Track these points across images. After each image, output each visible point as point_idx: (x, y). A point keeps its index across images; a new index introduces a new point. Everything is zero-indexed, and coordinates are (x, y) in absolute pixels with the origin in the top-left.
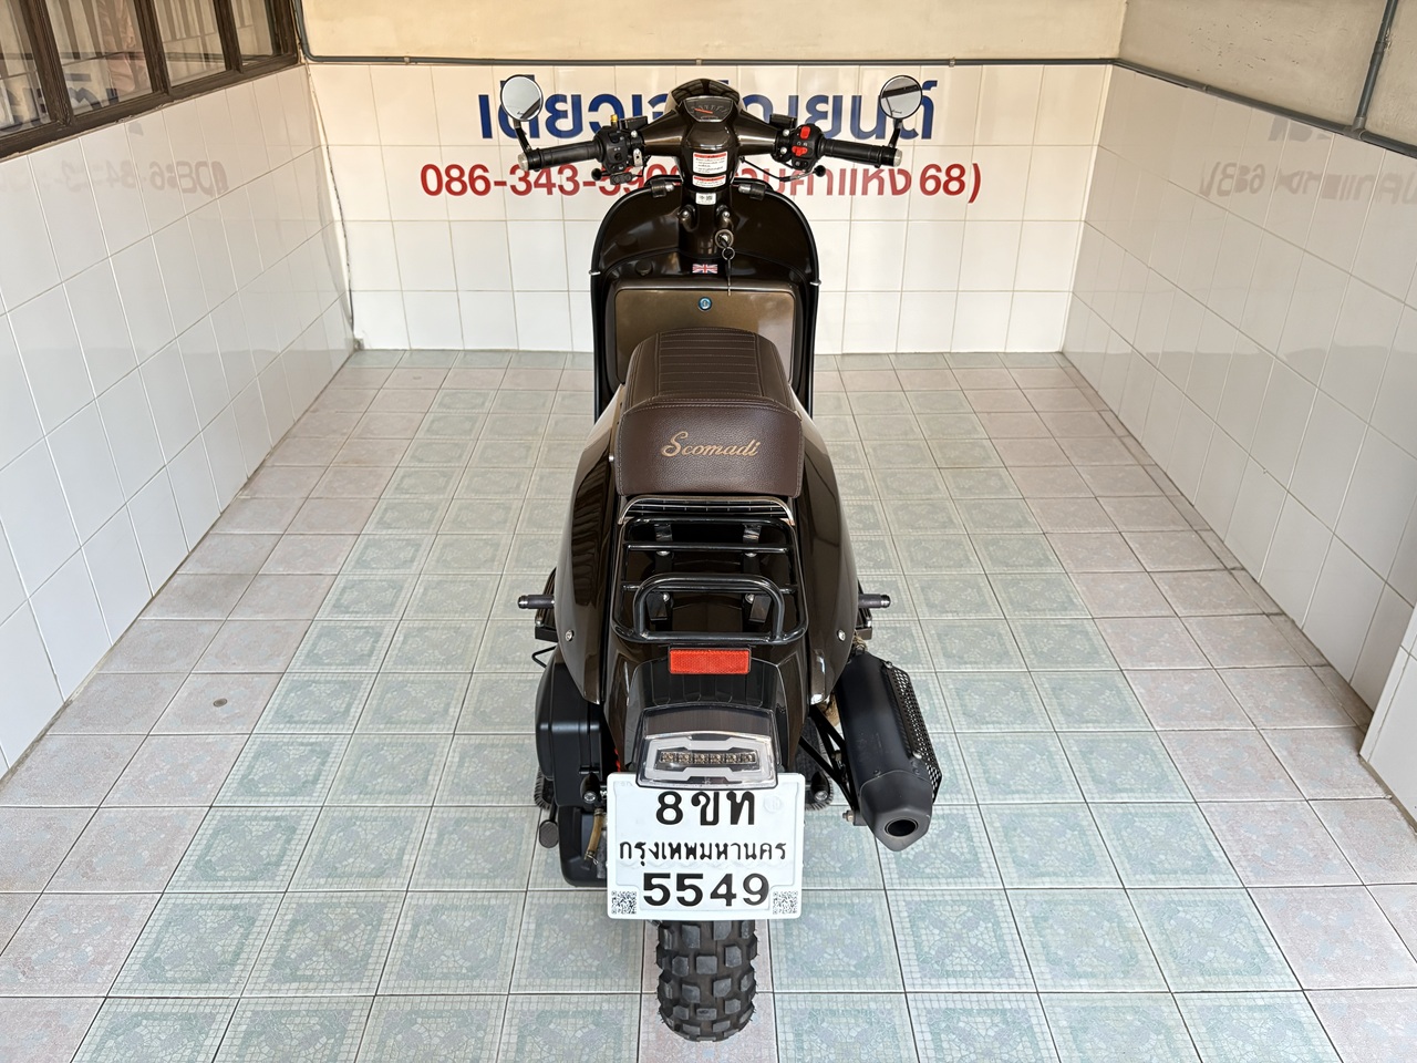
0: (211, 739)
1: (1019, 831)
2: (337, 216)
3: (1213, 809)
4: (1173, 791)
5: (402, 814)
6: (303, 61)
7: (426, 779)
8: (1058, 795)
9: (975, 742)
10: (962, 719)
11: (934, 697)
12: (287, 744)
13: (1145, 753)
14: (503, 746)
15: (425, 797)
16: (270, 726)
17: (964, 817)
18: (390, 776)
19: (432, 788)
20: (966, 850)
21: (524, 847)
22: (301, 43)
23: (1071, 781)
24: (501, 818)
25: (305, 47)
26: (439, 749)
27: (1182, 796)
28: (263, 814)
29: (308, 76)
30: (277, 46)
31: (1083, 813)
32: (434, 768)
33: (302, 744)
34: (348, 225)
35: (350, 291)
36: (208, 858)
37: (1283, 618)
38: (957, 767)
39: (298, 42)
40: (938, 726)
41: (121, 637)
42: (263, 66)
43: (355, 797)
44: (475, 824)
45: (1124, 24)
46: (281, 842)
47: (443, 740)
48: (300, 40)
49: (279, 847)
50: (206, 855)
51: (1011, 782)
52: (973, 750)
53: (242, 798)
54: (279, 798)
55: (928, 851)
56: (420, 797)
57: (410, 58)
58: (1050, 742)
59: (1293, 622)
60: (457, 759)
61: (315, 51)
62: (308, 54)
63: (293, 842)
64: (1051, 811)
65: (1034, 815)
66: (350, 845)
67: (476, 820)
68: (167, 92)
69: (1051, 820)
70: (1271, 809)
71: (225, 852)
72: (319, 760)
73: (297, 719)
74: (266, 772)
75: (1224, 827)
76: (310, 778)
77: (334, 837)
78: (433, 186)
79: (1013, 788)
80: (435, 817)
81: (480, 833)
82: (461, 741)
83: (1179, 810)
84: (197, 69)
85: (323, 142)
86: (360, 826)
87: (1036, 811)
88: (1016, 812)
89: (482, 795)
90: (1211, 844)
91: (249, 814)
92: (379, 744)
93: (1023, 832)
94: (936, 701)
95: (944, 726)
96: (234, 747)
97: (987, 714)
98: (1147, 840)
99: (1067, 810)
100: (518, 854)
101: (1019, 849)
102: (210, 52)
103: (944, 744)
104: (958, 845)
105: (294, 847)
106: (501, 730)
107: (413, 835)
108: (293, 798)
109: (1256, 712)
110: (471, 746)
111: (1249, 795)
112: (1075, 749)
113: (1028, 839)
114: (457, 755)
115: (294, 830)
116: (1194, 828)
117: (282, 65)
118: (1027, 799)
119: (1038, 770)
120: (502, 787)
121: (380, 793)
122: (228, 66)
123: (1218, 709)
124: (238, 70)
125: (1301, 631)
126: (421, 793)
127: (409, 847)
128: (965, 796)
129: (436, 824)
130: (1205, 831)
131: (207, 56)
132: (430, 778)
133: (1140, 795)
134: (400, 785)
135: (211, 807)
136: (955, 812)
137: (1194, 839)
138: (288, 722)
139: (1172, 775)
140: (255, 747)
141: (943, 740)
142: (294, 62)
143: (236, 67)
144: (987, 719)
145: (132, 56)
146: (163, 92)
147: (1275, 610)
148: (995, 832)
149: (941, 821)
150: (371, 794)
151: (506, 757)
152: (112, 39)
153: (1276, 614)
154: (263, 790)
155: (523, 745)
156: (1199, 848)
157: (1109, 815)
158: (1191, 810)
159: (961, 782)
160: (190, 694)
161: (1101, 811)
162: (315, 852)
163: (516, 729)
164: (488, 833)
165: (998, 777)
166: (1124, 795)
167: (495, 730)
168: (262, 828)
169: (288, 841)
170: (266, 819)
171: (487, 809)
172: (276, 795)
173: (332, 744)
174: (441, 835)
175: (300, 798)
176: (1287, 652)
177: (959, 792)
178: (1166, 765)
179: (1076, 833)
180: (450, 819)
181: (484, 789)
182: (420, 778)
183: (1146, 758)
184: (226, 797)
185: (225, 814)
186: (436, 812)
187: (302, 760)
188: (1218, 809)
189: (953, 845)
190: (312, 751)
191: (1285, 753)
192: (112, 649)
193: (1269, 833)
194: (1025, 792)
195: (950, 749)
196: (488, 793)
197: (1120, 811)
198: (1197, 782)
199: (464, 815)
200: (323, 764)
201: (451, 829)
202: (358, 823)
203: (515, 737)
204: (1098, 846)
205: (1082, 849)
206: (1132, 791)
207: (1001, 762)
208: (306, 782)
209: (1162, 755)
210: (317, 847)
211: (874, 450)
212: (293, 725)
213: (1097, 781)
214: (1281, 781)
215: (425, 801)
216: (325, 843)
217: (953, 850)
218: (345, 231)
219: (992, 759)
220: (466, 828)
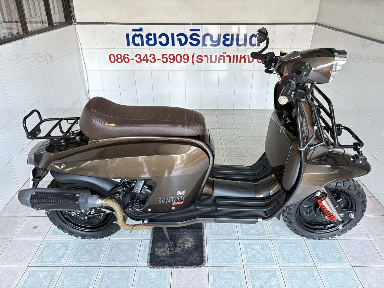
0: (31, 241)
1: (294, 278)
2: (84, 69)
3: (358, 270)
4: (344, 262)
5: (90, 270)
6: (74, 23)
7: (99, 256)
8: (306, 264)
9: (278, 243)
10: (273, 234)
11: (264, 226)
12: (55, 243)
13: (334, 248)
14: (125, 244)
15: (99, 263)
16: (50, 236)
17: (275, 272)
18: (88, 255)
19: (101, 260)
20: (276, 285)
21: (130, 282)
22: (73, 18)
23: (310, 258)
24: (123, 271)
25: (74, 19)
26: (104, 245)
27: (347, 264)
28: (45, 269)
29: (76, 28)
30: (66, 19)
31: (315, 271)
32: (102, 252)
33: (60, 243)
34: (87, 71)
35: (89, 91)
36: (25, 286)
37: (374, 198)
38: (272, 252)
39: (72, 18)
40: (266, 237)
41: (8, 203)
42: (61, 25)
43: (75, 263)
44: (114, 274)
45: (318, 13)
46: (49, 280)
47: (106, 241)
48: (73, 17)
49: (48, 283)
50: (24, 285)
51: (290, 258)
52: (277, 246)
53: (38, 263)
54: (50, 263)
55: (264, 285)
56: (97, 263)
57: (106, 23)
58: (302, 243)
59: (377, 200)
60: (110, 248)
61: (78, 21)
62: (75, 22)
63: (53, 281)
64: (304, 270)
65: (298, 271)
66: (72, 282)
67: (114, 272)
68: (27, 33)
69: (304, 273)
70: (377, 269)
71: (31, 284)
72: (65, 249)
73: (60, 233)
74: (47, 253)
75: (362, 277)
76: (61, 256)
77: (67, 279)
78: (113, 60)
79: (291, 261)
80: (101, 271)
81: (115, 277)
82: (112, 242)
83: (347, 270)
84: (40, 26)
85: (80, 47)
86: (76, 274)
87: (299, 270)
88: (292, 270)
89: (117, 262)
90: (358, 283)
91: (40, 269)
92: (85, 243)
93: (295, 278)
94: (265, 228)
95: (267, 237)
96: (38, 244)
97: (281, 233)
98: (337, 282)
99: (309, 270)
100: (127, 286)
101: (295, 285)
102: (44, 21)
103: (268, 243)
104: (274, 283)
105: (53, 282)
106: (125, 237)
107: (93, 278)
108: (55, 263)
109: (368, 233)
110: (115, 243)
111: (369, 264)
112: (310, 246)
113: (297, 281)
114: (110, 247)
115: (54, 276)
116: (352, 277)
117: (67, 25)
118: (296, 265)
119: (299, 254)
120: (124, 259)
121: (84, 261)
122: (49, 25)
123: (356, 231)
124: (52, 26)
125: (380, 203)
126: (97, 261)
127: (91, 283)
128: (275, 264)
129: (101, 274)
130: (356, 278)
131: (42, 22)
132: (101, 255)
133: (334, 264)
134: (91, 258)
135: (28, 266)
136: (272, 270)
137: (352, 281)
138: (56, 234)
139: (343, 256)
140: (45, 244)
141: (267, 242)
142: (71, 24)
143: (51, 25)
144: (281, 234)
145: (16, 22)
146: (26, 33)
147: (372, 196)
148: (286, 278)
149: (268, 273)
150: (81, 262)
151: (126, 248)
152: (10, 17)
153: (372, 197)
154: (45, 260)
155: (131, 243)
156: (354, 284)
157: (324, 272)
158: (351, 270)
159: (274, 258)
160: (27, 224)
161: (321, 270)
162: (60, 285)
163: (129, 237)
164: (118, 277)
165: (286, 256)
166: (328, 264)
167: (123, 238)
168: (43, 275)
169: (51, 280)
170: (45, 271)
171: (118, 268)
172: (49, 262)
173: (70, 243)
174: (102, 278)
175: (57, 264)
176: (376, 210)
177: (273, 262)
178: (342, 252)
179: (313, 279)
180: (106, 272)
181: (118, 260)
182: (97, 255)
183: (334, 250)
184: (33, 263)
185: (32, 269)
186: (102, 269)
187: (60, 249)
188: (359, 269)
189: (272, 283)
190: (63, 245)
191: (379, 248)
192: (4, 208)
193: (376, 278)
194: (295, 262)
195: (270, 245)
196: (119, 261)
197: (327, 270)
198: (352, 259)
199: (111, 270)
200: (66, 250)
201: (106, 275)
202: (75, 273)
203: (129, 240)
204: (321, 284)
205: (316, 285)
206: (331, 262)
207: (286, 250)
208: (60, 257)
209: (340, 249)
210: (61, 283)
211: (243, 140)
212: (58, 236)
213: (319, 258)
214: (379, 258)
215: (98, 265)
216: (63, 281)
217: (272, 285)
218: (87, 73)
219: (284, 249)
220: (111, 275)
